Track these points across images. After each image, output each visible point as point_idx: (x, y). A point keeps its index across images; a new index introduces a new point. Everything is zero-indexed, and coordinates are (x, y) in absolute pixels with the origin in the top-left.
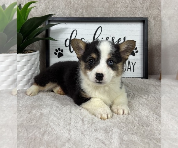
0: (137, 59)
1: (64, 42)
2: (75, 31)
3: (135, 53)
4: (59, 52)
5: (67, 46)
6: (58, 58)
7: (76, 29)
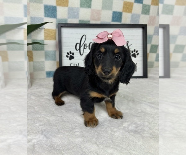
0: (138, 61)
1: (75, 46)
2: (84, 36)
3: (137, 56)
4: (70, 55)
5: (78, 49)
6: (69, 60)
7: (85, 35)
